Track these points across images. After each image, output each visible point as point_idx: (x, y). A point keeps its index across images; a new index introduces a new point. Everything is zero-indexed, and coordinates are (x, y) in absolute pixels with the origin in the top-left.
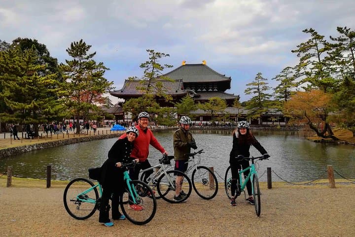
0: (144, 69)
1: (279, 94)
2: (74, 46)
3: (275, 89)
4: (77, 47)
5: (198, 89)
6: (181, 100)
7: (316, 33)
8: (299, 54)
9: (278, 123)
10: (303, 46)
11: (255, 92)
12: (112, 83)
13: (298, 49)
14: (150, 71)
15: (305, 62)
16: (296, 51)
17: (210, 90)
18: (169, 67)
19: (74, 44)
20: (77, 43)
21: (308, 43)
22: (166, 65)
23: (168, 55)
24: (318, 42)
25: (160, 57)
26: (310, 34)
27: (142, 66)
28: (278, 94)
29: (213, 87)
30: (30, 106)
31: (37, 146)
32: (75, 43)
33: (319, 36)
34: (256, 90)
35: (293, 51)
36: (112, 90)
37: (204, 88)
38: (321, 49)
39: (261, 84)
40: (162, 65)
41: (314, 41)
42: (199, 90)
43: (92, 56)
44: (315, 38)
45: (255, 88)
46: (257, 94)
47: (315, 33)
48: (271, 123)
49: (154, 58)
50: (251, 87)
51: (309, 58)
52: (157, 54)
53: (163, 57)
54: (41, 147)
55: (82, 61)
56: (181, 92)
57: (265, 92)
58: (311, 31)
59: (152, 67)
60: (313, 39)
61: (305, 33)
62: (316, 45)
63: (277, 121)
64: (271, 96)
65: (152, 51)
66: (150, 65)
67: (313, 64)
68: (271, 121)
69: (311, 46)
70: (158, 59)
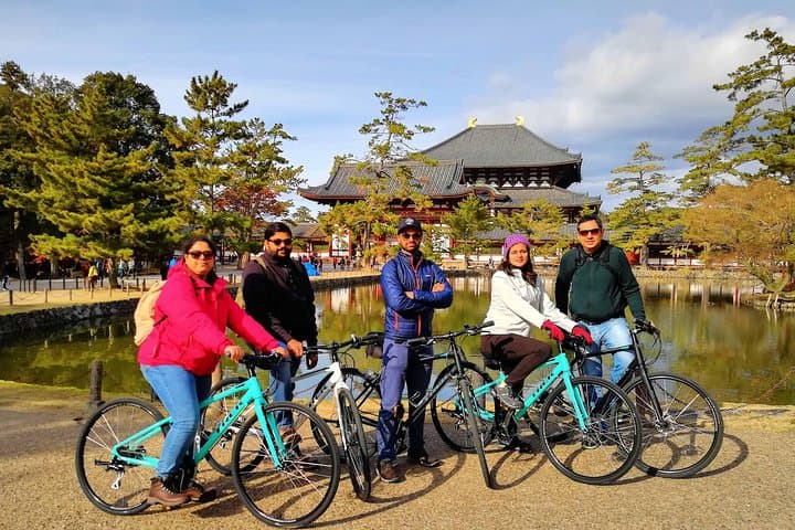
0: (369, 136)
1: (690, 191)
2: (199, 84)
3: (681, 181)
4: (206, 88)
5: (504, 183)
6: (457, 206)
7: (779, 40)
8: (734, 94)
9: (686, 262)
10: (743, 73)
11: (632, 189)
12: (300, 170)
13: (732, 80)
14: (382, 141)
15: (749, 112)
16: (725, 87)
17: (533, 185)
18: (426, 130)
19: (197, 81)
20: (207, 79)
21: (757, 65)
22: (420, 127)
23: (424, 104)
24: (783, 62)
25: (404, 108)
26: (764, 43)
27: (365, 129)
28: (688, 193)
29: (539, 176)
30: (92, 219)
31: (101, 308)
32: (200, 80)
33: (786, 47)
34: (635, 184)
35: (716, 88)
36: (302, 186)
37: (519, 180)
38: (789, 78)
39: (649, 169)
40: (410, 127)
41: (774, 60)
42: (507, 185)
43: (239, 108)
44: (777, 53)
45: (633, 180)
46: (637, 194)
47: (777, 39)
48: (671, 262)
49: (391, 111)
50: (622, 176)
51: (758, 103)
52: (398, 101)
53: (412, 108)
54: (113, 310)
55: (217, 119)
56: (458, 189)
57: (654, 188)
58: (768, 35)
59: (387, 131)
60: (771, 54)
61: (751, 41)
62: (778, 69)
63: (684, 257)
64: (671, 197)
65: (387, 96)
66: (383, 129)
67: (766, 118)
68: (669, 256)
69: (764, 74)
70: (401, 113)
